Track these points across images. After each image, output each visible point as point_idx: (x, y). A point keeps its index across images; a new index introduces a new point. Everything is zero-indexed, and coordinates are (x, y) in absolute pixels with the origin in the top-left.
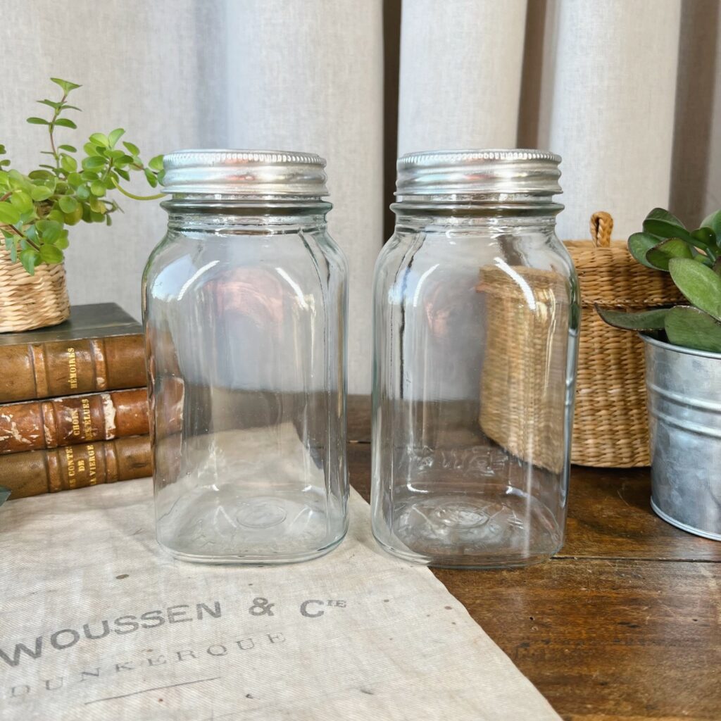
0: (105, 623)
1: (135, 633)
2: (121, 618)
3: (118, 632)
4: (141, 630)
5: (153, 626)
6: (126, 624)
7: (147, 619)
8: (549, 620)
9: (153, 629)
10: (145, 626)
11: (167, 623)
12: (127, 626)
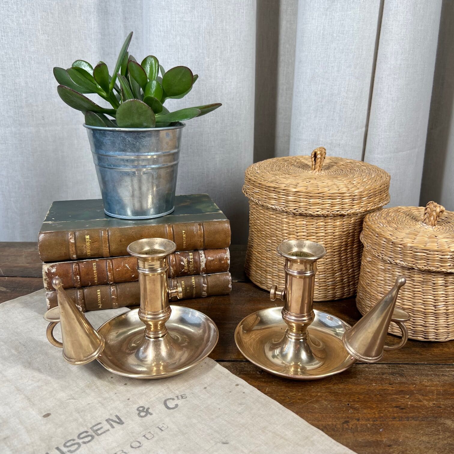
1: (80, 449)
3: (71, 452)
7: (82, 438)
8: (357, 405)
9: (90, 443)
11: (96, 436)
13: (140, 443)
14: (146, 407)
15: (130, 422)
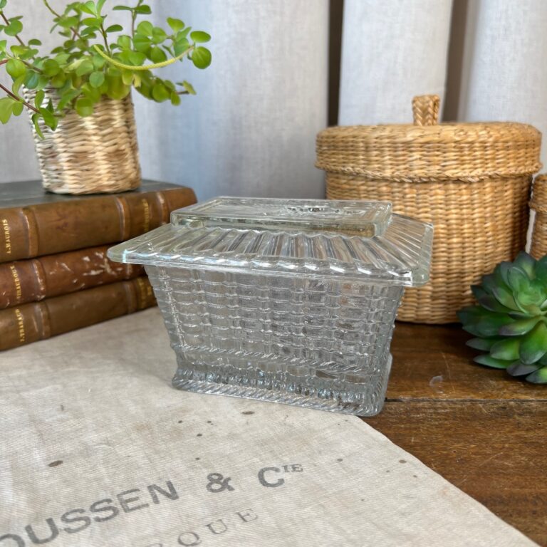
0: (50, 521)
1: (88, 529)
2: (67, 514)
3: (69, 531)
4: (94, 524)
5: (107, 519)
6: (75, 520)
7: (98, 511)
9: (109, 521)
10: (98, 520)
11: (122, 513)
12: (77, 522)
13: (198, 538)
14: (225, 476)
15: (190, 497)
